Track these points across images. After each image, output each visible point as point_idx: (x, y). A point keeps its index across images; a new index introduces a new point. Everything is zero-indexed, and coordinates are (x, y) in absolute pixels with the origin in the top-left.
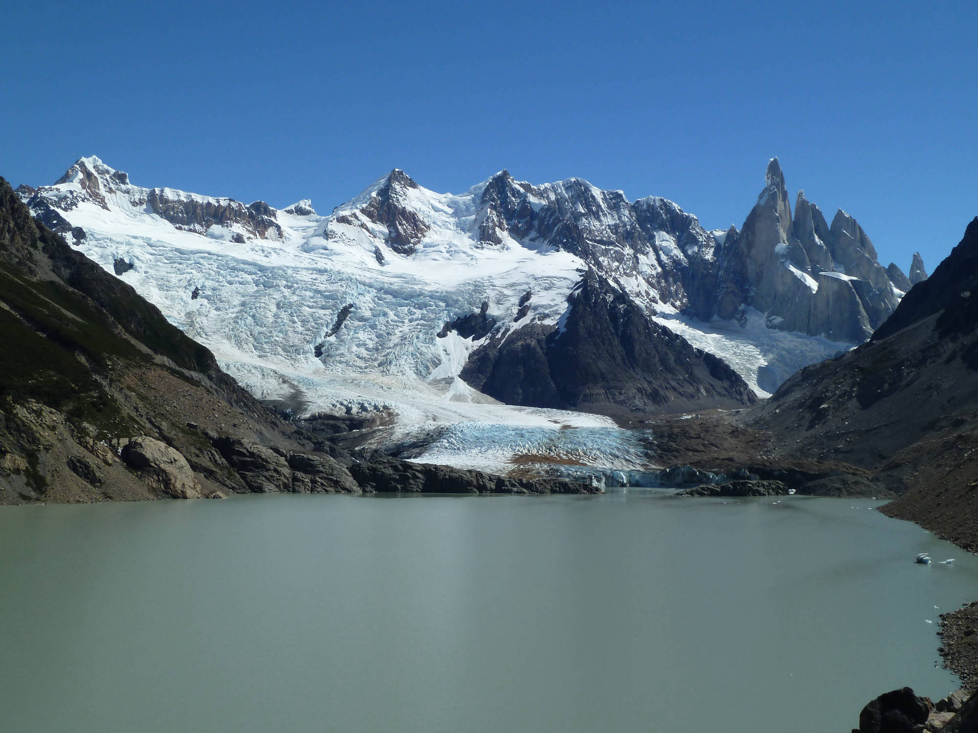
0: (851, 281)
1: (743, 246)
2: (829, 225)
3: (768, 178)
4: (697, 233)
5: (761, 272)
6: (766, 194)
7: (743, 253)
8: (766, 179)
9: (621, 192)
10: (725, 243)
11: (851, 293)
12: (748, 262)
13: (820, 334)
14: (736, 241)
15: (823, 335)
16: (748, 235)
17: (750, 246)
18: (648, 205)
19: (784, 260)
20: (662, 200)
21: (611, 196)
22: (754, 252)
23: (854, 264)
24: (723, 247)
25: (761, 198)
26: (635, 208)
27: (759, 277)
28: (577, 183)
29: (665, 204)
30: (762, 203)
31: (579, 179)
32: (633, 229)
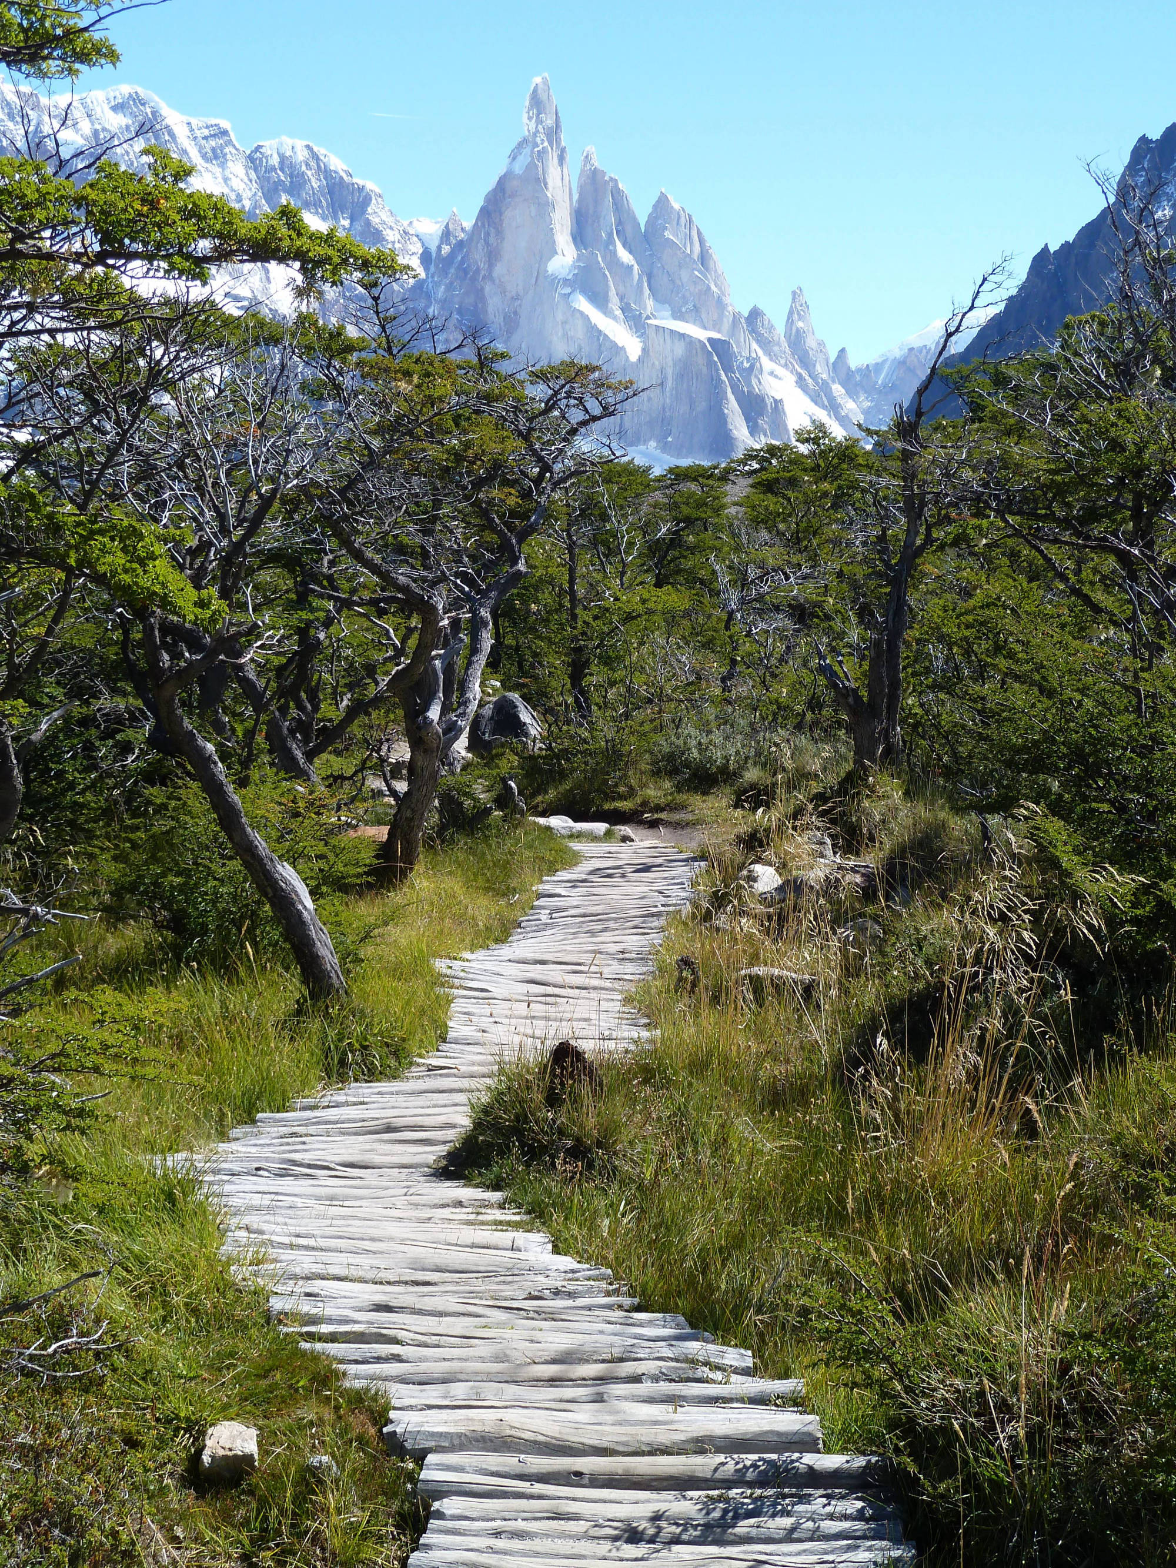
0: (710, 340)
1: (478, 256)
2: (642, 220)
3: (530, 118)
4: (383, 223)
5: (515, 313)
6: (527, 151)
7: (478, 270)
8: (525, 120)
9: (225, 124)
10: (439, 248)
11: (710, 363)
12: (488, 288)
13: (645, 442)
14: (461, 244)
15: (653, 444)
16: (488, 234)
17: (493, 256)
18: (283, 158)
19: (568, 290)
20: (308, 147)
21: (206, 132)
22: (499, 270)
23: (690, 306)
24: (434, 255)
25: (514, 159)
26: (254, 160)
27: (512, 321)
28: (137, 100)
29: (315, 156)
30: (518, 168)
31: (140, 90)
32: (255, 208)
